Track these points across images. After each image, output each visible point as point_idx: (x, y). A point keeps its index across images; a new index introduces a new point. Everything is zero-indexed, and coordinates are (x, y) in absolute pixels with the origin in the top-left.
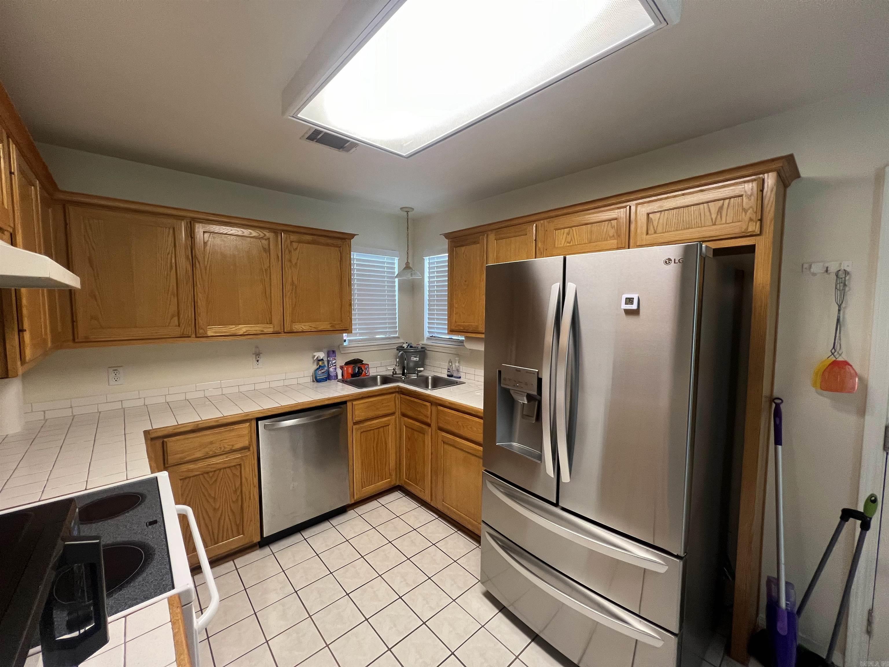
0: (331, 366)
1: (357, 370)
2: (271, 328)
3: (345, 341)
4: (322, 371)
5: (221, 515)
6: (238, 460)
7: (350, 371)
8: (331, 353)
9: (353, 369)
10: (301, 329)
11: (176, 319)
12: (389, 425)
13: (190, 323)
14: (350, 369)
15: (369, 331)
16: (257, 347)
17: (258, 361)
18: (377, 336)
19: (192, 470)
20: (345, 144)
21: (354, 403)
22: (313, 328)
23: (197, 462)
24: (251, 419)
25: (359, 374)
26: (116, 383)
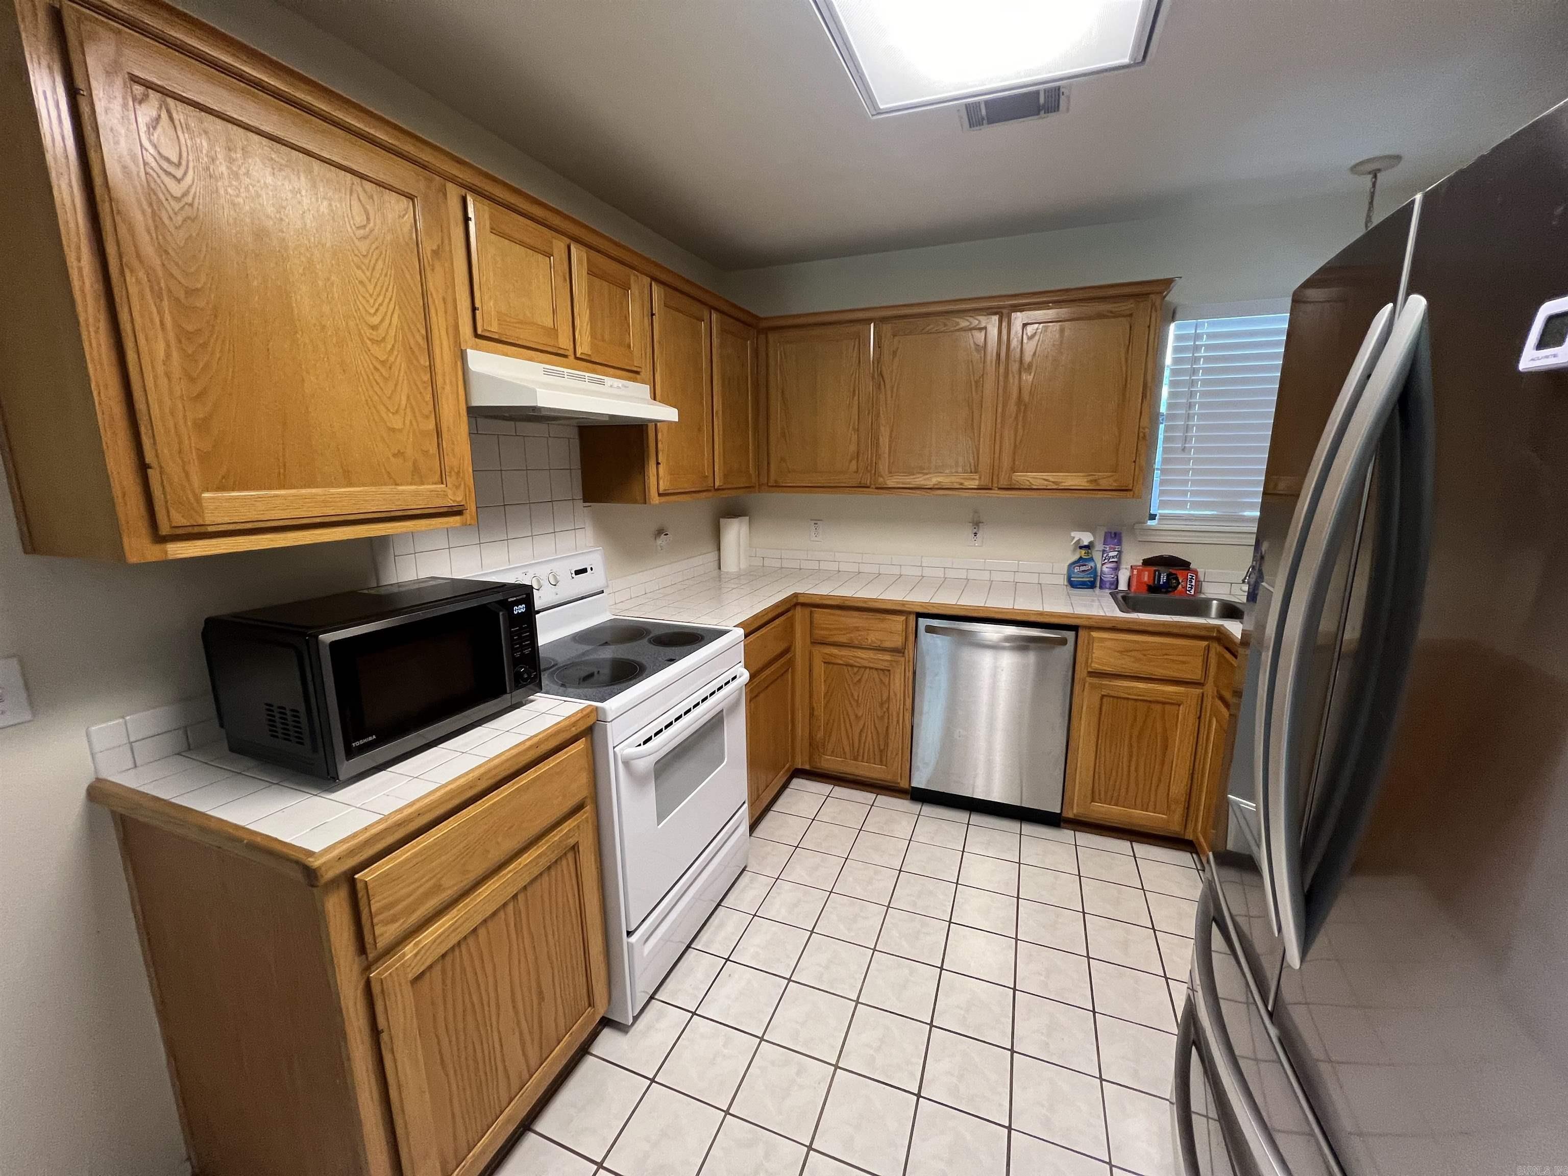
0: (1106, 561)
1: (1163, 578)
2: (974, 479)
3: (1152, 517)
4: (1083, 568)
5: (864, 727)
6: (886, 664)
7: (1146, 579)
8: (1114, 537)
9: (1156, 576)
10: (1028, 483)
11: (854, 462)
12: (1179, 705)
13: (869, 468)
14: (1146, 573)
15: (1225, 500)
16: (976, 512)
17: (975, 534)
18: (1246, 514)
19: (835, 656)
20: (1038, 98)
21: (1095, 634)
22: (1051, 483)
23: (842, 648)
24: (910, 613)
25: (1170, 586)
26: (816, 539)
